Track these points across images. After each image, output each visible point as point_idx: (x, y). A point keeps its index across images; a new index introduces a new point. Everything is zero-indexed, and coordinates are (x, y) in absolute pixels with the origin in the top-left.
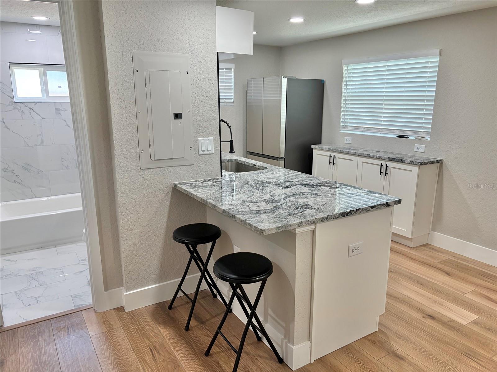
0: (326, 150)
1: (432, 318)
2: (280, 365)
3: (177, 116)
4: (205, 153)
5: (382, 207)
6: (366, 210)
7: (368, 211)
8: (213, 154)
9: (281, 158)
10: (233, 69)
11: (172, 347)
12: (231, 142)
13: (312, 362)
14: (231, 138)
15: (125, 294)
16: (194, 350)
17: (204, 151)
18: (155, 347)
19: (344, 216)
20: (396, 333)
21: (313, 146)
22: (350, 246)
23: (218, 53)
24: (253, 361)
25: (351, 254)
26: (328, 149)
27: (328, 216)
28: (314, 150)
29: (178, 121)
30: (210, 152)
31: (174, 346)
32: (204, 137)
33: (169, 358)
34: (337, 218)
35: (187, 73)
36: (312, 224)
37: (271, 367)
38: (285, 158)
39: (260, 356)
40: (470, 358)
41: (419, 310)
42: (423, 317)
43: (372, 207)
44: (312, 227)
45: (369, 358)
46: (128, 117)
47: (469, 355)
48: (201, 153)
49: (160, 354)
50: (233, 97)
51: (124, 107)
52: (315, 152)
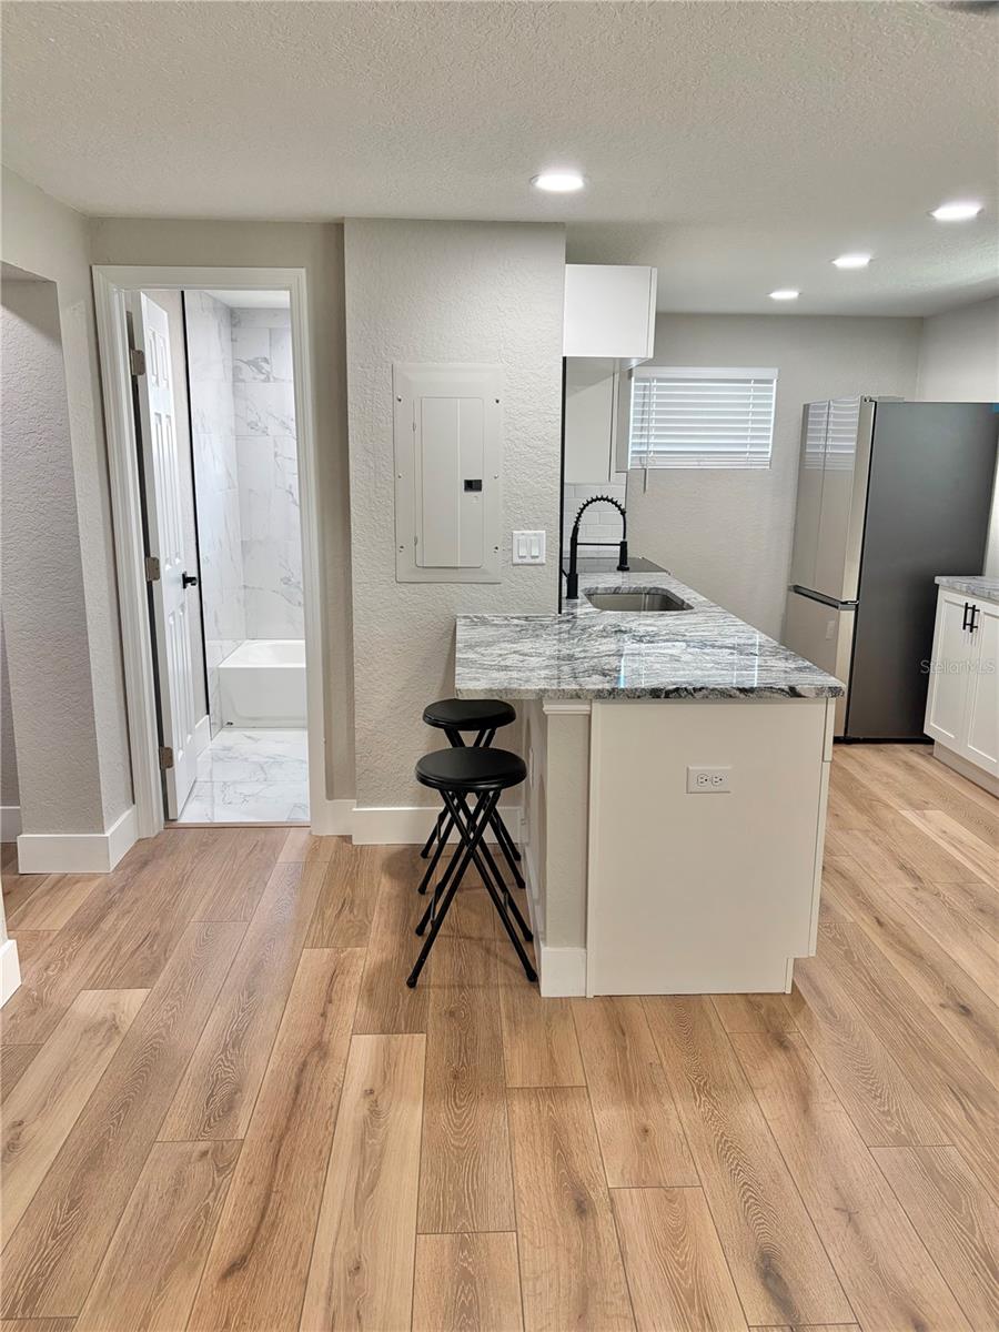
0: (960, 592)
1: (965, 1011)
2: (527, 981)
3: (473, 485)
4: (525, 561)
5: (776, 695)
6: (724, 695)
7: (731, 696)
8: (543, 564)
9: (846, 603)
10: (775, 381)
11: (377, 908)
12: (623, 545)
13: (590, 996)
14: (624, 537)
15: (355, 809)
16: (408, 921)
17: (525, 557)
18: (352, 902)
19: (659, 697)
20: (830, 1010)
21: (938, 580)
22: (691, 768)
23: (565, 359)
24: (486, 964)
25: (694, 787)
26: (964, 589)
27: (613, 689)
28: (940, 591)
29: (473, 494)
30: (537, 561)
31: (381, 908)
32: (525, 529)
33: (360, 921)
34: (639, 697)
35: (497, 401)
36: (572, 698)
37: (509, 980)
38: (857, 606)
39: (506, 962)
40: (958, 1099)
41: (951, 991)
42: (941, 1005)
43: (742, 690)
44: (583, 708)
45: (713, 1025)
46: (379, 485)
47: (967, 1095)
48: (517, 560)
49: (351, 911)
50: (770, 450)
51: (372, 465)
52: (942, 595)
